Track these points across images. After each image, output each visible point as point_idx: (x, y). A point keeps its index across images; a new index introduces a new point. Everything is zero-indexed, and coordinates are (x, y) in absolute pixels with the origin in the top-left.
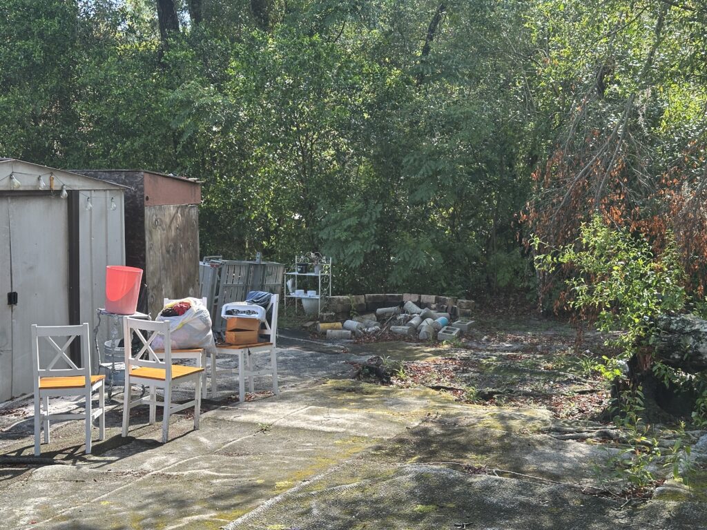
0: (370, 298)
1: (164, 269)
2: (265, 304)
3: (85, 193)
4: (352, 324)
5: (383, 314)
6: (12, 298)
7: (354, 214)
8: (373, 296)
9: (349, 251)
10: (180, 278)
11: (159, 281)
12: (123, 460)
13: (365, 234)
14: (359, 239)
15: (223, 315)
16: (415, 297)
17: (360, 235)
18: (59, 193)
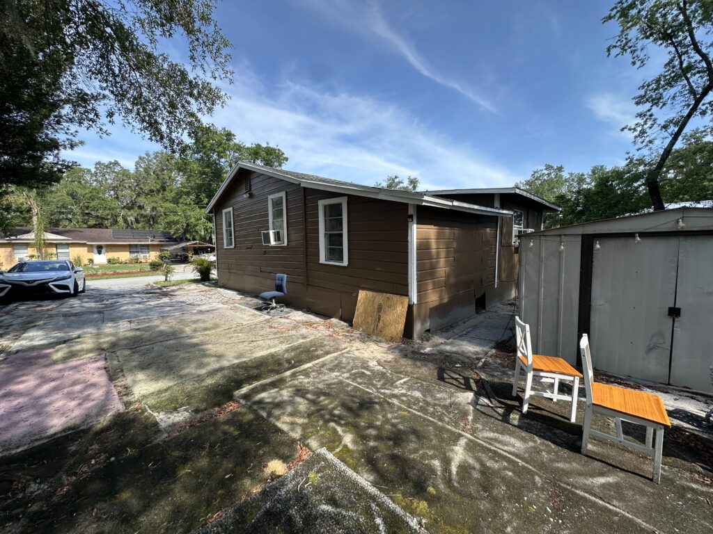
6: (674, 312)
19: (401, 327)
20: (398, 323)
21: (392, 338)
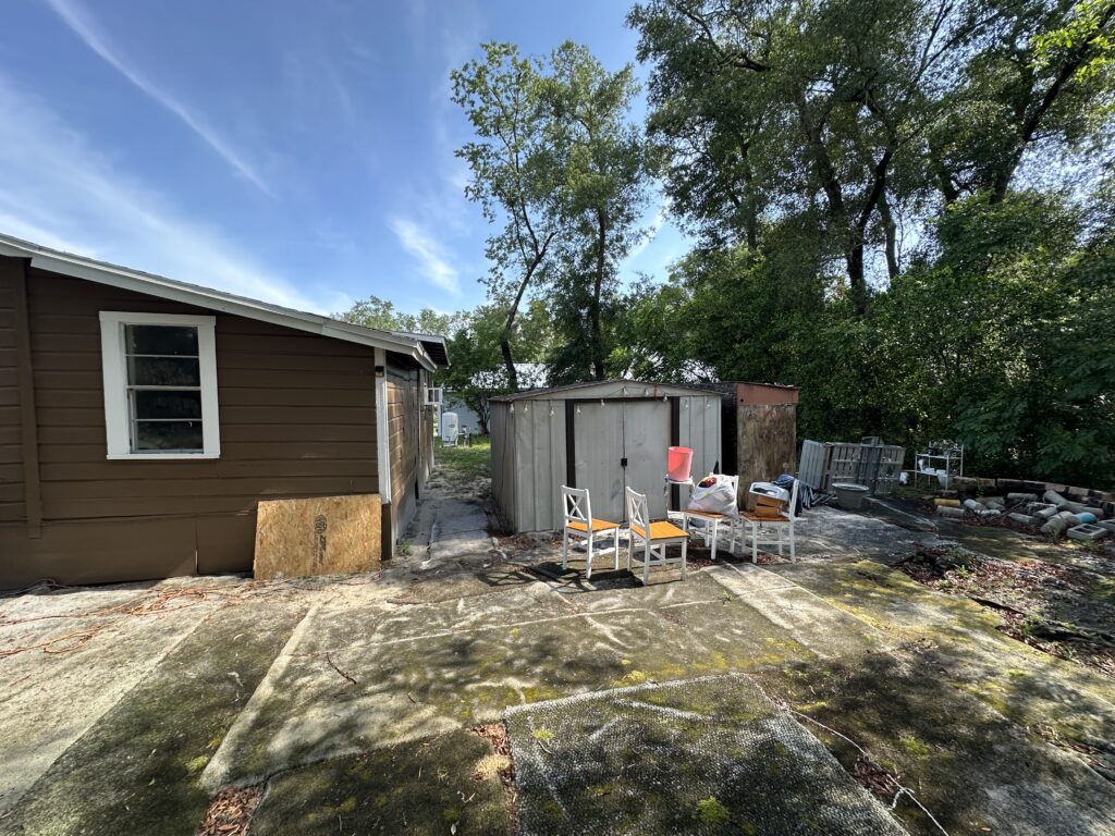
0: (1001, 482)
1: (757, 448)
3: (685, 398)
6: (624, 462)
8: (1007, 482)
10: (773, 455)
15: (751, 491)
16: (1062, 488)
17: (999, 428)
18: (661, 399)
19: (376, 543)
20: (369, 539)
21: (360, 567)
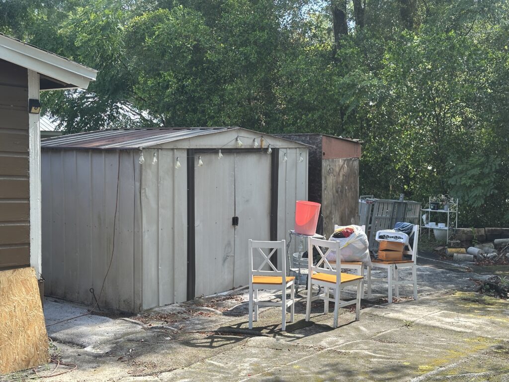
0: (489, 231)
1: (334, 204)
2: (409, 232)
3: (283, 150)
4: (474, 250)
5: (500, 244)
6: (235, 221)
7: (477, 166)
8: (492, 230)
9: (473, 194)
10: (345, 211)
11: (331, 213)
12: (307, 337)
13: (486, 181)
14: (480, 185)
15: (377, 238)
17: (482, 182)
18: (266, 150)
19: (41, 329)
20: (31, 326)
